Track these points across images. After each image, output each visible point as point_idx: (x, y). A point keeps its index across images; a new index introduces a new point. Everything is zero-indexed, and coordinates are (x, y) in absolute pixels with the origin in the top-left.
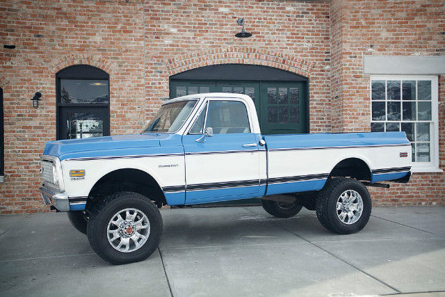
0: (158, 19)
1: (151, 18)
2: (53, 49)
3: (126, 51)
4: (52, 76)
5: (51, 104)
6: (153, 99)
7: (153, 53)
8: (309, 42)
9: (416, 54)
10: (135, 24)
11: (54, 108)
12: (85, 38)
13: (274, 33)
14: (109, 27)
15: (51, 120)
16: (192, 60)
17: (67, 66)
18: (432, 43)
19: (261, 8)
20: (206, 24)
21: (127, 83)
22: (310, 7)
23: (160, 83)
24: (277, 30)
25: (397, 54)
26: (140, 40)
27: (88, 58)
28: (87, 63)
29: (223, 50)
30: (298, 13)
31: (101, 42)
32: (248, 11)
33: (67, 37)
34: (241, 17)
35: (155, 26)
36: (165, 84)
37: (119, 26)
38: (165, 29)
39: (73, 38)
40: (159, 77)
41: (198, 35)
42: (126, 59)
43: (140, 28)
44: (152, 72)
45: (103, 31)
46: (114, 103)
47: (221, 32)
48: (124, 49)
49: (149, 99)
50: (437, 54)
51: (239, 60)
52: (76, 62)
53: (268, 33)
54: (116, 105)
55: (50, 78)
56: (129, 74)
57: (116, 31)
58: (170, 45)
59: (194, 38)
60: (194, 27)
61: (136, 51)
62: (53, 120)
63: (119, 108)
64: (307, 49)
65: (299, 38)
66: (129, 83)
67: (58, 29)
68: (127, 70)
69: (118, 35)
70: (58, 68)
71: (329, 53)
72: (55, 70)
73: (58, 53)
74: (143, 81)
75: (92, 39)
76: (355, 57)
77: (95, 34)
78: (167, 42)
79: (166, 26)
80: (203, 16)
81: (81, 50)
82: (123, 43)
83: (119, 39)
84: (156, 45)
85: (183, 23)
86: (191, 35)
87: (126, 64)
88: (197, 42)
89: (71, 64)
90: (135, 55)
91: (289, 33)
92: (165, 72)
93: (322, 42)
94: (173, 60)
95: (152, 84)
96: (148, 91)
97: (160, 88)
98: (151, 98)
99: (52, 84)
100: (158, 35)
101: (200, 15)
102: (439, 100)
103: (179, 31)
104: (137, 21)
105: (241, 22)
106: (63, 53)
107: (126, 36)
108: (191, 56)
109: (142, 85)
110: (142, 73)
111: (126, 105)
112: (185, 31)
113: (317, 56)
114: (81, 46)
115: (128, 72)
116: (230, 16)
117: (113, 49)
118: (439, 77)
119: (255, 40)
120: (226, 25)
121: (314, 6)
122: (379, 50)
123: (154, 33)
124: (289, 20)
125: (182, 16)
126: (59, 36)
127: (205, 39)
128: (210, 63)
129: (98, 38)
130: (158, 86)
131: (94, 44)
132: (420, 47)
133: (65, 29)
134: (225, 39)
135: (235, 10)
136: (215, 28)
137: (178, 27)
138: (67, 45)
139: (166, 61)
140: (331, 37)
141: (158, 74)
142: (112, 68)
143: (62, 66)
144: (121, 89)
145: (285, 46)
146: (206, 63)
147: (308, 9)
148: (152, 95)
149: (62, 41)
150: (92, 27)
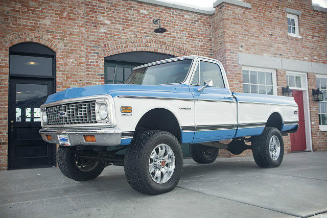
0: (96, 12)
1: (91, 11)
2: (8, 26)
3: (71, 34)
4: (5, 50)
5: (5, 74)
6: (91, 74)
7: (92, 38)
8: (199, 41)
9: (265, 55)
10: (78, 14)
11: (7, 77)
12: (36, 20)
13: (178, 33)
14: (56, 14)
15: (4, 87)
16: (122, 46)
17: (20, 42)
18: (272, 49)
19: (169, 13)
20: (131, 20)
21: (71, 60)
22: (199, 17)
23: (97, 62)
24: (180, 30)
25: (256, 54)
26: (82, 27)
27: (38, 37)
28: (37, 41)
29: (144, 41)
30: (192, 20)
31: (50, 25)
32: (160, 14)
33: (20, 18)
34: (156, 18)
35: (93, 17)
36: (102, 63)
37: (65, 14)
38: (101, 21)
39: (25, 19)
40: (96, 58)
41: (126, 28)
42: (70, 40)
43: (81, 18)
44: (91, 53)
45: (51, 16)
46: (60, 75)
47: (141, 27)
48: (69, 33)
49: (89, 74)
50: (275, 57)
51: (155, 49)
52: (28, 40)
53: (173, 32)
54: (62, 77)
55: (4, 51)
56: (73, 53)
57: (62, 18)
58: (105, 33)
59: (123, 30)
60: (123, 22)
61: (78, 35)
62: (6, 87)
63: (65, 80)
64: (198, 46)
65: (193, 37)
66: (72, 60)
67: (12, 10)
68: (71, 50)
69: (64, 21)
70: (11, 43)
71: (212, 50)
72: (8, 45)
73: (12, 31)
74: (84, 60)
75: (42, 22)
76: (233, 53)
77: (44, 18)
78: (102, 30)
79: (102, 19)
80: (129, 14)
81: (32, 30)
82: (68, 28)
83: (65, 24)
84: (95, 32)
85: (114, 18)
86: (121, 27)
87: (70, 45)
88: (125, 33)
89: (23, 41)
90: (77, 38)
91: (187, 33)
92: (101, 54)
93: (208, 42)
94: (108, 45)
95: (91, 62)
96: (88, 68)
97: (97, 66)
98: (90, 73)
99: (5, 56)
100: (96, 24)
101: (127, 13)
102: (278, 85)
103: (111, 23)
104: (80, 12)
105: (155, 22)
106: (16, 31)
107: (70, 22)
108: (121, 43)
109: (83, 63)
110: (83, 53)
111: (70, 78)
112: (116, 24)
113: (205, 51)
114: (32, 26)
115: (72, 51)
116: (148, 17)
117: (59, 31)
118: (277, 71)
119: (165, 36)
120: (146, 22)
121: (201, 17)
122: (246, 50)
123: (93, 23)
124: (187, 24)
125: (114, 12)
126: (13, 17)
127: (130, 31)
128: (135, 50)
129: (47, 22)
130: (96, 64)
131: (43, 26)
132: (267, 51)
133: (18, 11)
134: (145, 33)
135: (151, 13)
136: (138, 24)
137: (111, 20)
138: (20, 25)
139: (102, 45)
140: (213, 39)
141: (96, 55)
142: (59, 47)
143: (16, 42)
144: (66, 65)
145: (185, 42)
146: (132, 50)
147: (198, 19)
148: (91, 71)
149: (16, 21)
150: (42, 12)
